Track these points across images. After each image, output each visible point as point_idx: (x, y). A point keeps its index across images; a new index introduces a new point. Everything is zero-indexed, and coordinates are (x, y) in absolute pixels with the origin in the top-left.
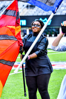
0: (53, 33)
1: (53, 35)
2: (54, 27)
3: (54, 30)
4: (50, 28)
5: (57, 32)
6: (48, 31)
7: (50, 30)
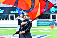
0: (5, 18)
1: (5, 19)
2: (5, 14)
3: (5, 16)
4: (3, 15)
5: (7, 17)
6: (2, 17)
7: (3, 16)
